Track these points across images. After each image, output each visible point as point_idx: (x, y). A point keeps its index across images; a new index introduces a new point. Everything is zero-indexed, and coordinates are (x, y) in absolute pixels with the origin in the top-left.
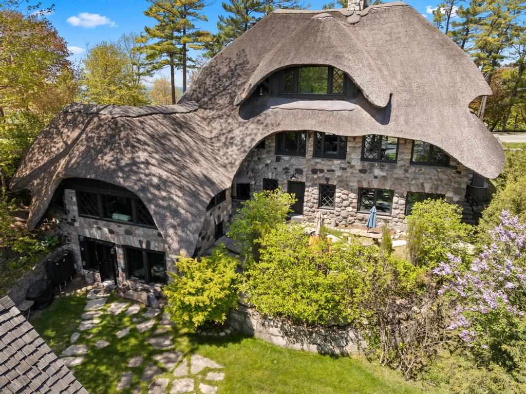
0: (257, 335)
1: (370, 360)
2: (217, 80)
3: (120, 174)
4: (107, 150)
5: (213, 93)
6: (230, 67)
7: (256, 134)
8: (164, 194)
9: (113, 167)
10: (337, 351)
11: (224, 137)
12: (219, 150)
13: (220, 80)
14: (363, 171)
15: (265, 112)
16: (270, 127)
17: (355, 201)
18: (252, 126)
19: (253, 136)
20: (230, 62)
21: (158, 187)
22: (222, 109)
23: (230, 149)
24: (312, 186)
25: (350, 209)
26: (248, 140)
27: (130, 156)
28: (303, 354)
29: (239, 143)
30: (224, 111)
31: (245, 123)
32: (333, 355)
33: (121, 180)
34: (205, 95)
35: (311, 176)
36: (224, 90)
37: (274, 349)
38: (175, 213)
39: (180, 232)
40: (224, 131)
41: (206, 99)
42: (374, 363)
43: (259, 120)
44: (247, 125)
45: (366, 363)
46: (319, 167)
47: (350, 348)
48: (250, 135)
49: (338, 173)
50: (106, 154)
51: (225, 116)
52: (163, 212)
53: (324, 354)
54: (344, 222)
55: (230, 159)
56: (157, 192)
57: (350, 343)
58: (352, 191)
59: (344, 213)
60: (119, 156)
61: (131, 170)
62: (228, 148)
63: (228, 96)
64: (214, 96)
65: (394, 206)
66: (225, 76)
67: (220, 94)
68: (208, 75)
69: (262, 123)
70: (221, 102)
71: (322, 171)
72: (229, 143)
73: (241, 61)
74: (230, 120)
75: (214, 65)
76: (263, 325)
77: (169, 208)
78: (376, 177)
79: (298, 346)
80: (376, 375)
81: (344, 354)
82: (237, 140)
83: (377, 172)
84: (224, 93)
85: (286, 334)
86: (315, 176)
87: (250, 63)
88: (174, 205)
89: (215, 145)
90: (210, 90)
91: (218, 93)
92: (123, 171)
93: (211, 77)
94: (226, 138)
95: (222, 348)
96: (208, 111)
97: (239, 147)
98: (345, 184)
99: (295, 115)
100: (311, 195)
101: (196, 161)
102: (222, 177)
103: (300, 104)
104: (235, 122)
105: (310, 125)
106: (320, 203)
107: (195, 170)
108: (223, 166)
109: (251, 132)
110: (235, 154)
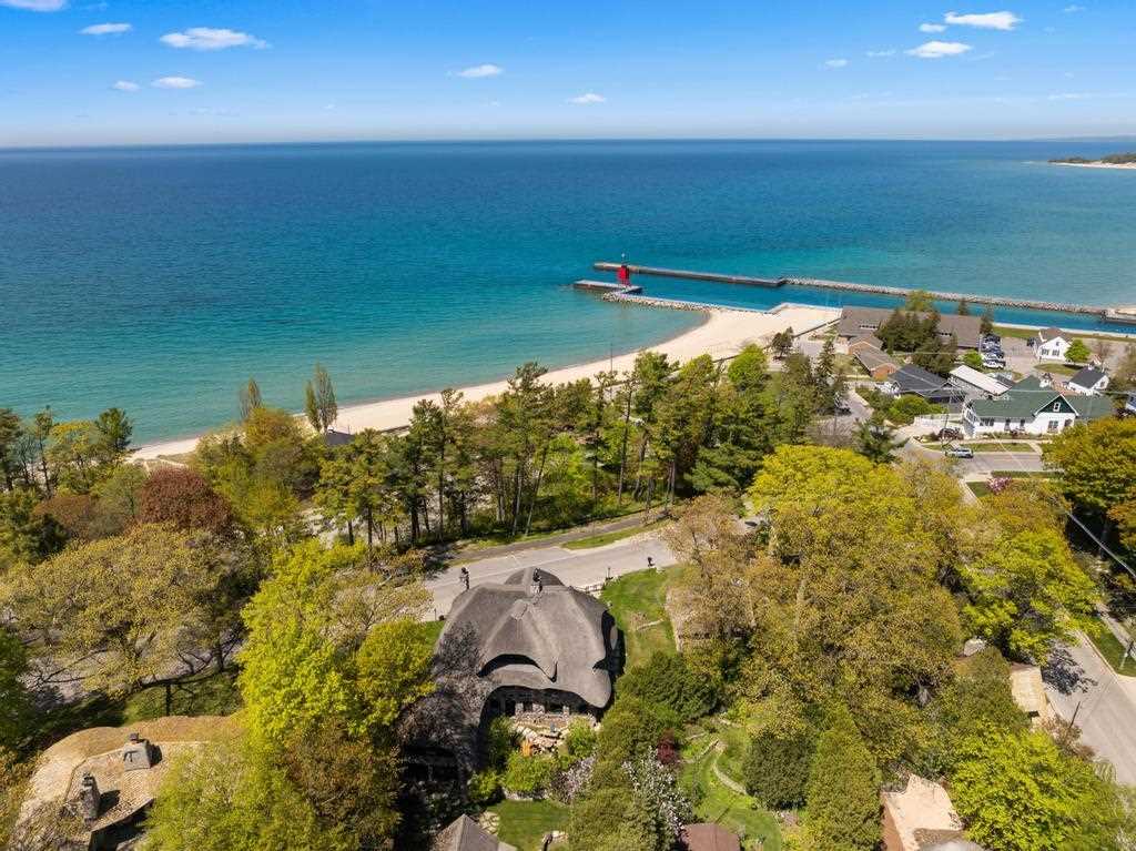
0: (507, 797)
1: (554, 799)
2: (457, 646)
5: (457, 657)
6: (464, 636)
8: (462, 747)
10: (541, 798)
11: (471, 689)
12: (469, 700)
13: (459, 646)
14: (546, 695)
15: (491, 673)
16: (497, 684)
17: (544, 709)
18: (486, 682)
19: (488, 689)
22: (465, 670)
23: (476, 698)
24: (520, 702)
25: (541, 713)
26: (485, 692)
28: (528, 802)
29: (480, 694)
30: (467, 671)
31: (481, 680)
32: (540, 801)
34: (452, 659)
35: (518, 698)
36: (464, 655)
38: (468, 753)
39: (472, 763)
40: (470, 686)
41: (454, 662)
42: (555, 801)
43: (489, 679)
44: (482, 682)
45: (552, 801)
51: (469, 676)
52: (463, 756)
53: (536, 801)
54: (538, 719)
55: (478, 705)
56: (458, 748)
57: (545, 794)
58: (541, 705)
59: (538, 715)
61: (447, 741)
62: (474, 698)
63: (467, 659)
64: (458, 659)
65: (564, 710)
66: (462, 643)
67: (462, 658)
68: (451, 642)
69: (491, 681)
70: (463, 664)
71: (524, 695)
73: (470, 632)
74: (472, 679)
76: (510, 793)
79: (525, 799)
81: (544, 799)
82: (478, 693)
84: (464, 657)
85: (520, 795)
86: (521, 698)
87: (477, 633)
88: (466, 751)
89: (467, 696)
90: (454, 654)
92: (443, 743)
93: (453, 644)
94: (472, 691)
95: (495, 807)
96: (457, 671)
97: (481, 697)
98: (537, 702)
99: (508, 675)
100: (519, 706)
101: (464, 718)
102: (476, 718)
103: (510, 667)
104: (475, 680)
105: (517, 682)
106: (525, 710)
107: (466, 723)
108: (475, 710)
109: (485, 687)
110: (478, 702)
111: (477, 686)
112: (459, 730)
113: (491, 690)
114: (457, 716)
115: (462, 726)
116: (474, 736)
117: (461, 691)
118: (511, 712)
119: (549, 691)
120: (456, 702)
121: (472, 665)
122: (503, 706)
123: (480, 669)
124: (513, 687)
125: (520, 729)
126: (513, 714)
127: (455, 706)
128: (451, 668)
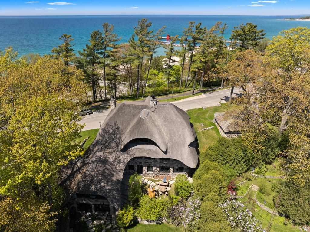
0: (140, 222)
1: (168, 223)
2: (109, 135)
3: (98, 192)
4: (92, 185)
5: (109, 141)
6: (113, 130)
7: (128, 158)
8: (111, 194)
9: (96, 190)
10: (160, 222)
11: (117, 159)
12: (116, 165)
13: (110, 135)
14: (160, 162)
15: (129, 150)
16: (132, 156)
17: (159, 170)
18: (126, 155)
19: (127, 159)
20: (112, 127)
21: (109, 193)
22: (114, 148)
23: (120, 164)
24: (145, 166)
25: (157, 172)
26: (125, 160)
27: (99, 186)
28: (152, 225)
29: (123, 162)
30: (115, 149)
31: (123, 154)
32: (160, 224)
33: (99, 194)
34: (106, 142)
35: (144, 164)
36: (113, 140)
37: (145, 226)
38: (115, 198)
39: (118, 203)
40: (117, 157)
41: (107, 144)
42: (169, 224)
43: (128, 153)
44: (124, 155)
45: (167, 224)
46: (147, 161)
47: (163, 221)
48: (126, 159)
49: (153, 163)
50: (92, 186)
51: (116, 152)
52: (112, 199)
53: (157, 224)
54: (156, 175)
55: (121, 168)
56: (109, 194)
57: (163, 220)
58: (158, 167)
59: (155, 173)
60: (96, 186)
61: (101, 190)
62: (119, 164)
63: (115, 142)
64: (109, 142)
65: (170, 170)
66: (112, 133)
67: (112, 142)
68: (105, 133)
69: (129, 154)
70: (113, 145)
71: (148, 162)
72: (119, 162)
73: (116, 127)
74: (118, 153)
75: (106, 128)
76: (141, 220)
77: (113, 198)
78: (164, 164)
79: (151, 223)
80: (170, 227)
81: (162, 223)
82: (122, 161)
83: (165, 162)
84: (113, 141)
85: (148, 221)
86: (146, 164)
87: (120, 128)
88: (114, 196)
89: (115, 163)
90: (107, 140)
91: (111, 141)
92: (99, 191)
93: (107, 134)
94: (118, 160)
95: (132, 229)
96: (109, 149)
97: (123, 163)
98: (155, 166)
99: (139, 151)
100: (145, 169)
101: (113, 175)
102: (120, 176)
103: (140, 146)
104: (120, 154)
105: (144, 155)
106: (148, 171)
107: (114, 179)
108: (120, 171)
109: (126, 158)
110: (122, 166)
111: (121, 157)
112: (110, 183)
113: (129, 160)
114: (109, 175)
115: (112, 181)
116: (119, 186)
117: (111, 160)
118: (140, 172)
119: (163, 159)
120: (108, 166)
121: (117, 146)
122: (136, 168)
123: (122, 147)
124: (141, 158)
125: (146, 181)
126: (142, 173)
127: (107, 169)
128: (106, 148)
